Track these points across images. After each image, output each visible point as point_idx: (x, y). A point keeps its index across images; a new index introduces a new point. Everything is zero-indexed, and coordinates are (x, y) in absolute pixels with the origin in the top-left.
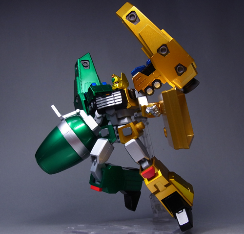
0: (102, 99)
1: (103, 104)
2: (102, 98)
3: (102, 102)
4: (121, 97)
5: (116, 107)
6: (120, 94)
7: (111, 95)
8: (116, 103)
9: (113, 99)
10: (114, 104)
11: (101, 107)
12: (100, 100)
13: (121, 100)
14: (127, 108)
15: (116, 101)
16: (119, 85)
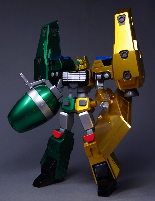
0: (69, 74)
3: (68, 76)
4: (85, 76)
5: (80, 84)
6: (85, 74)
7: (77, 72)
8: (80, 80)
9: (78, 76)
10: (78, 80)
11: (66, 80)
12: (67, 74)
13: (85, 78)
14: (88, 86)
15: (80, 78)
16: (84, 66)
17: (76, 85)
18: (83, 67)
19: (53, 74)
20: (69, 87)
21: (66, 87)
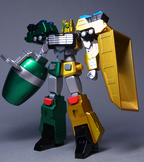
0: (54, 37)
1: (54, 41)
2: (56, 36)
3: (54, 39)
4: (72, 38)
5: (67, 47)
6: (72, 36)
7: (64, 35)
8: (67, 43)
9: (65, 38)
10: (65, 43)
11: (53, 44)
12: (53, 37)
13: (72, 41)
14: (75, 48)
15: (67, 41)
16: (70, 29)
17: (63, 48)
18: (68, 30)
19: (35, 38)
20: (56, 51)
21: (52, 51)
